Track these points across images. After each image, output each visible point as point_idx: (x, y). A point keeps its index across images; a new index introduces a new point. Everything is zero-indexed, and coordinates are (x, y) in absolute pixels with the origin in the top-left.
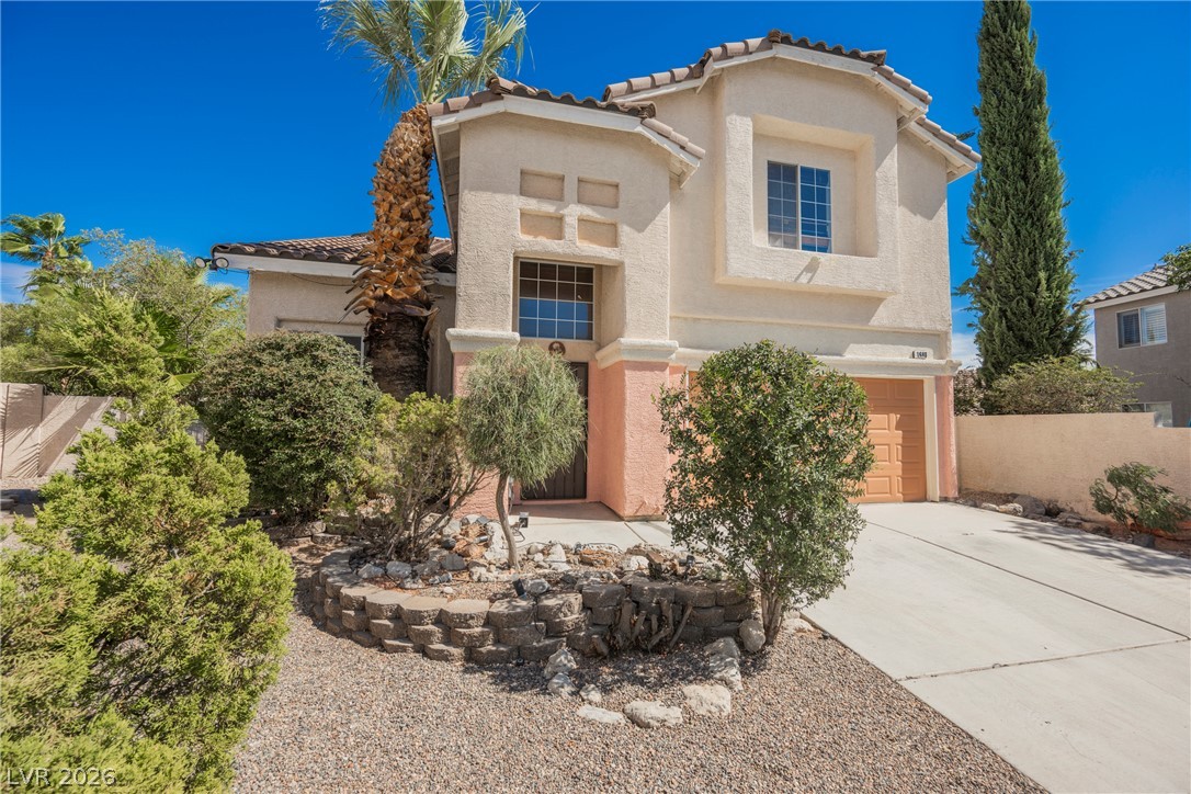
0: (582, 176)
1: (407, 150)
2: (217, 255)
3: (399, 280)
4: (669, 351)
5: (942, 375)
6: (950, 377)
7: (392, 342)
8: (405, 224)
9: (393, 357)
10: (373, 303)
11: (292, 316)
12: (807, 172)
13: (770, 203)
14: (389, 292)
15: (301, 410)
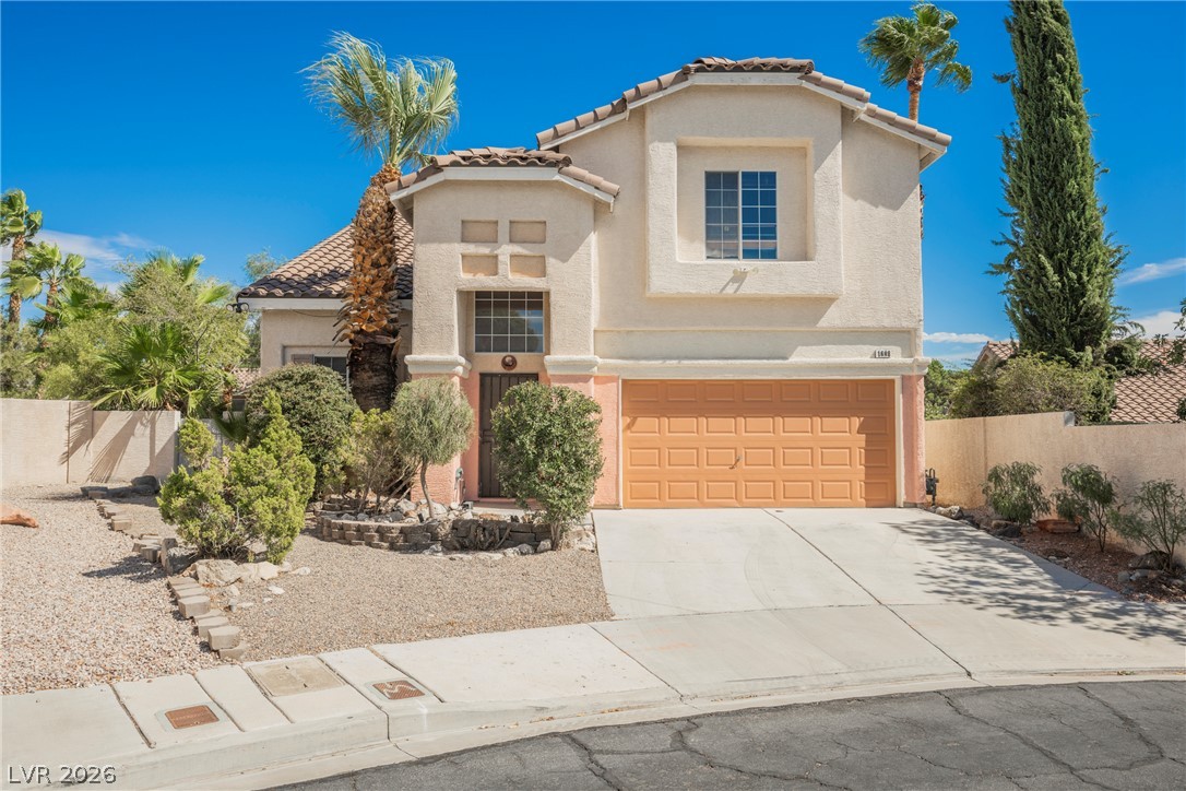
0: (512, 219)
1: (374, 210)
2: (241, 300)
3: (371, 317)
4: (591, 365)
5: (910, 374)
6: (919, 377)
7: (367, 366)
8: (374, 272)
9: (369, 379)
10: (353, 336)
11: (293, 343)
12: (750, 177)
13: (708, 211)
14: (364, 327)
15: (306, 421)
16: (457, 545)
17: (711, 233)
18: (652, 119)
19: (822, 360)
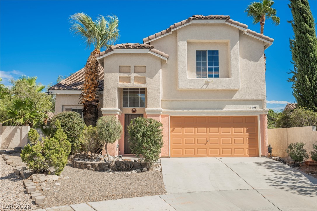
0: (135, 65)
1: (92, 63)
2: (49, 91)
3: (90, 96)
4: (160, 111)
5: (262, 114)
6: (265, 115)
7: (89, 112)
8: (91, 82)
9: (89, 116)
10: (84, 102)
11: (66, 104)
12: (210, 52)
13: (197, 63)
14: (88, 99)
15: (69, 129)
16: (117, 169)
17: (198, 70)
18: (179, 34)
19: (234, 110)
